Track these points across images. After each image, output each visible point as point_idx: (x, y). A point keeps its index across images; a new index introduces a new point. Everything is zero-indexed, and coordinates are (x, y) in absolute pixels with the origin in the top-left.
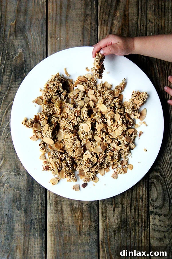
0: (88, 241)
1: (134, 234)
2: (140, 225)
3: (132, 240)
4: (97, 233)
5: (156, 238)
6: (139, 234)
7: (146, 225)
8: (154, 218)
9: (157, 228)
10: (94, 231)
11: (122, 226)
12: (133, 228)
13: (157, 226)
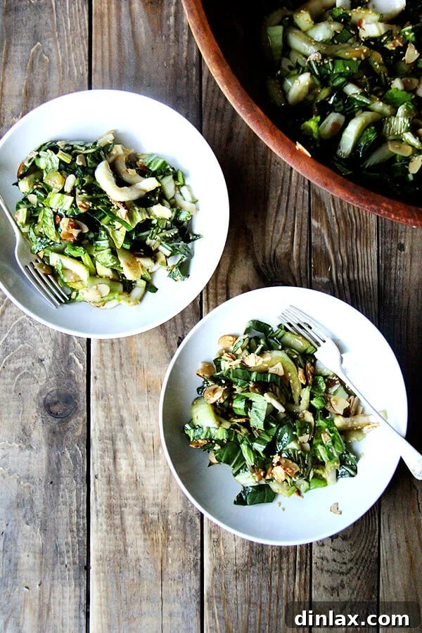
0: (180, 593)
1: (279, 578)
2: (291, 560)
3: (274, 592)
4: (199, 576)
5: (324, 586)
6: (288, 580)
7: (304, 559)
8: (321, 543)
9: (326, 566)
10: (192, 572)
11: (254, 561)
12: (277, 565)
13: (328, 561)
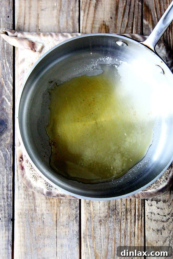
0: (67, 233)
1: (126, 224)
2: (133, 214)
3: (123, 232)
4: (78, 224)
5: (153, 229)
6: (131, 225)
7: (140, 213)
8: (150, 205)
9: (154, 217)
10: (74, 221)
11: (111, 215)
12: (124, 217)
13: (154, 214)
